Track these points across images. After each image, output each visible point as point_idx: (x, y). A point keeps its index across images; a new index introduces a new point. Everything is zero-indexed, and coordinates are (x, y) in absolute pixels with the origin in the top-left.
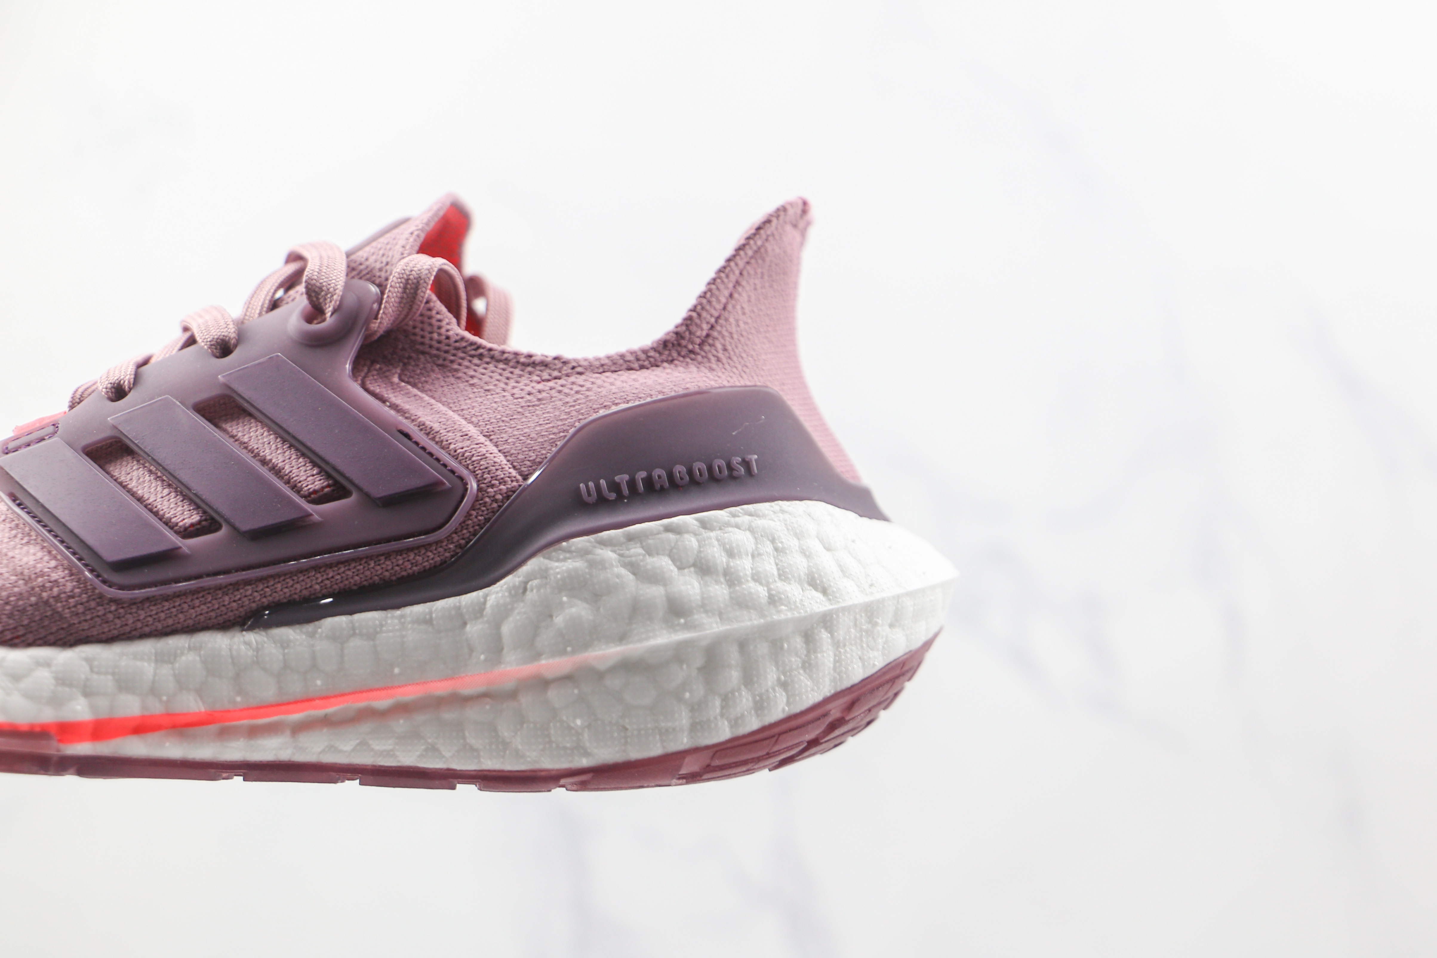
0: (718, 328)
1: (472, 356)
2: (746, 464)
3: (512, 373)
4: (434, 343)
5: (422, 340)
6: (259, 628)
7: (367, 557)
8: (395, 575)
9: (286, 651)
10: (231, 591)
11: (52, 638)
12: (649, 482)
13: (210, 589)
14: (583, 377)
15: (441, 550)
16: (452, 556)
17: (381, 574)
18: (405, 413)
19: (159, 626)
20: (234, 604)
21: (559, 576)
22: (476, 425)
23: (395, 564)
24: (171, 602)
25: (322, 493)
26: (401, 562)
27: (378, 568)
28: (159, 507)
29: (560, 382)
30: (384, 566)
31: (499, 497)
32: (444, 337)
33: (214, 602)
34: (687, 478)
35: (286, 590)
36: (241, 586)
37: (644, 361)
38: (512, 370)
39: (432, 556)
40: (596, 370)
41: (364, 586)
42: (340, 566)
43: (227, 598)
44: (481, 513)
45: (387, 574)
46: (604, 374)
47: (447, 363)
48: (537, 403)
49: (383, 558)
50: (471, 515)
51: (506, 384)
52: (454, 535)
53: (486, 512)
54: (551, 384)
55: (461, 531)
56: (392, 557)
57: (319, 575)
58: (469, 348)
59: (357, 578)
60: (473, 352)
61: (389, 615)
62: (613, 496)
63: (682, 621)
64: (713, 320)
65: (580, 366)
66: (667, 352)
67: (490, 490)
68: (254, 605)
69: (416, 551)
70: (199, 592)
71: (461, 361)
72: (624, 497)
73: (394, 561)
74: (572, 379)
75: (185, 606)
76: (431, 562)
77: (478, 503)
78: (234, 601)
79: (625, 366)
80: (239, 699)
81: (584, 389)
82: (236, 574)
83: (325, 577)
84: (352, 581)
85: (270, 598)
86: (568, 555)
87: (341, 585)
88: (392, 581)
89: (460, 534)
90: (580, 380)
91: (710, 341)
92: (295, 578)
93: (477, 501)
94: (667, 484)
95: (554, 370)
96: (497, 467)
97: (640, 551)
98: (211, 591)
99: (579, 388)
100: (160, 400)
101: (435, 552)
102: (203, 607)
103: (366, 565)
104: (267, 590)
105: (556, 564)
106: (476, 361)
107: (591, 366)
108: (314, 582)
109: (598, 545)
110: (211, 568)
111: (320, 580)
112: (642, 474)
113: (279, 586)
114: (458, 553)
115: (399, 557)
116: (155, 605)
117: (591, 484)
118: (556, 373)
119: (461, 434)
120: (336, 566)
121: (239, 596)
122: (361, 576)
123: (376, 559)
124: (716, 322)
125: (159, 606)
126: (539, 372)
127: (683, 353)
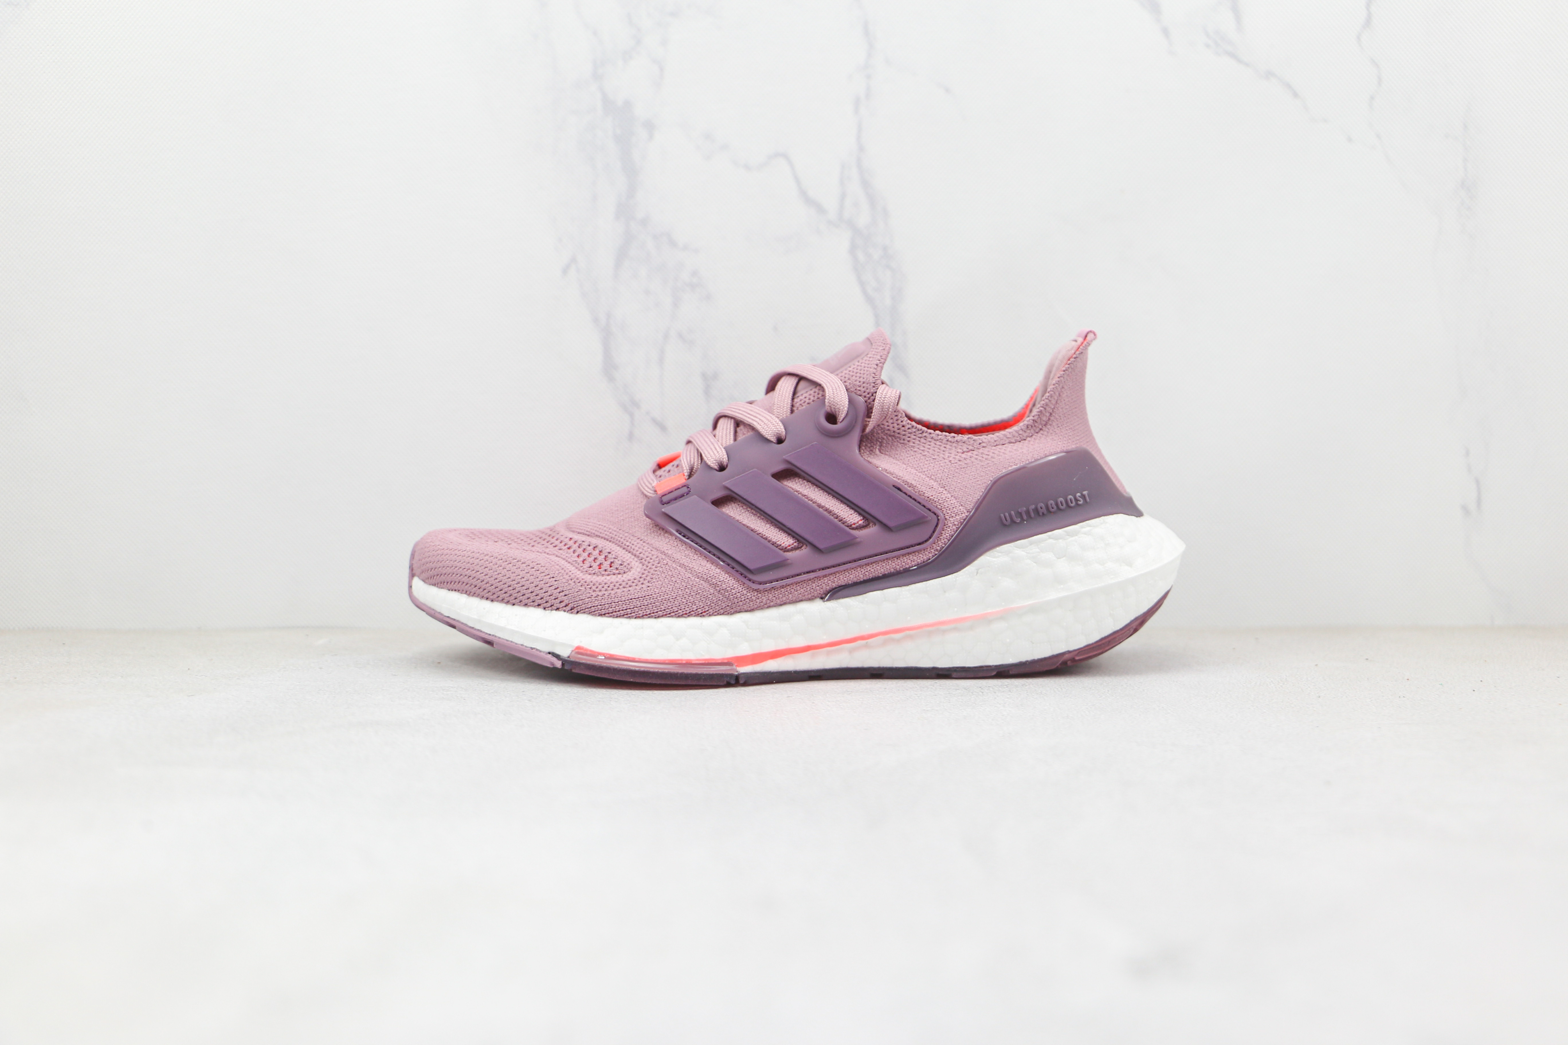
0: (1054, 414)
1: (920, 438)
2: (1083, 496)
3: (945, 447)
4: (896, 429)
5: (888, 428)
6: (833, 600)
7: (887, 559)
8: (902, 567)
9: (849, 611)
10: (816, 581)
11: (722, 611)
12: (1036, 511)
13: (805, 580)
14: (986, 449)
15: (927, 553)
16: (933, 556)
17: (895, 567)
18: (893, 474)
19: (778, 602)
20: (818, 588)
21: (996, 566)
22: (935, 481)
23: (902, 562)
24: (785, 588)
25: (858, 524)
26: (906, 560)
27: (893, 564)
28: (767, 535)
29: (975, 453)
30: (896, 563)
31: (956, 523)
32: (901, 426)
33: (807, 587)
34: (1055, 507)
35: (845, 579)
36: (822, 578)
37: (1017, 437)
38: (945, 445)
39: (922, 556)
40: (993, 445)
41: (885, 574)
42: (874, 564)
43: (814, 585)
44: (947, 532)
45: (898, 567)
46: (998, 446)
47: (906, 442)
48: (966, 466)
49: (895, 559)
50: (942, 533)
51: (944, 454)
52: (933, 545)
53: (950, 532)
54: (969, 454)
55: (938, 542)
56: (901, 558)
57: (862, 570)
58: (917, 433)
59: (882, 570)
60: (920, 435)
61: (903, 589)
62: (1018, 520)
63: (1062, 586)
64: (1051, 411)
65: (983, 442)
66: (1029, 431)
67: (951, 519)
68: (828, 587)
69: (913, 554)
70: (799, 583)
71: (914, 441)
72: (1024, 520)
73: (902, 560)
74: (981, 451)
75: (793, 590)
76: (922, 559)
77: (945, 527)
78: (818, 586)
79: (1007, 441)
80: (825, 637)
81: (990, 457)
82: (820, 572)
83: (866, 570)
84: (879, 571)
85: (837, 584)
86: (1000, 554)
87: (874, 574)
88: (900, 570)
89: (937, 544)
90: (985, 451)
91: (1050, 423)
92: (850, 572)
93: (945, 525)
94: (1045, 512)
95: (969, 445)
96: (953, 506)
97: (1038, 550)
98: (806, 582)
99: (987, 457)
100: (752, 472)
101: (924, 554)
102: (802, 590)
103: (887, 563)
104: (835, 579)
105: (994, 559)
106: (922, 440)
107: (989, 442)
108: (860, 573)
109: (1015, 548)
110: (806, 570)
111: (863, 572)
112: (1033, 507)
113: (841, 576)
114: (936, 554)
115: (905, 558)
116: (777, 591)
117: (1007, 514)
118: (971, 448)
119: (929, 487)
120: (871, 564)
121: (821, 583)
122: (885, 569)
123: (892, 560)
124: (1053, 411)
125: (779, 591)
126: (960, 447)
127: (1037, 431)
